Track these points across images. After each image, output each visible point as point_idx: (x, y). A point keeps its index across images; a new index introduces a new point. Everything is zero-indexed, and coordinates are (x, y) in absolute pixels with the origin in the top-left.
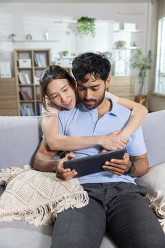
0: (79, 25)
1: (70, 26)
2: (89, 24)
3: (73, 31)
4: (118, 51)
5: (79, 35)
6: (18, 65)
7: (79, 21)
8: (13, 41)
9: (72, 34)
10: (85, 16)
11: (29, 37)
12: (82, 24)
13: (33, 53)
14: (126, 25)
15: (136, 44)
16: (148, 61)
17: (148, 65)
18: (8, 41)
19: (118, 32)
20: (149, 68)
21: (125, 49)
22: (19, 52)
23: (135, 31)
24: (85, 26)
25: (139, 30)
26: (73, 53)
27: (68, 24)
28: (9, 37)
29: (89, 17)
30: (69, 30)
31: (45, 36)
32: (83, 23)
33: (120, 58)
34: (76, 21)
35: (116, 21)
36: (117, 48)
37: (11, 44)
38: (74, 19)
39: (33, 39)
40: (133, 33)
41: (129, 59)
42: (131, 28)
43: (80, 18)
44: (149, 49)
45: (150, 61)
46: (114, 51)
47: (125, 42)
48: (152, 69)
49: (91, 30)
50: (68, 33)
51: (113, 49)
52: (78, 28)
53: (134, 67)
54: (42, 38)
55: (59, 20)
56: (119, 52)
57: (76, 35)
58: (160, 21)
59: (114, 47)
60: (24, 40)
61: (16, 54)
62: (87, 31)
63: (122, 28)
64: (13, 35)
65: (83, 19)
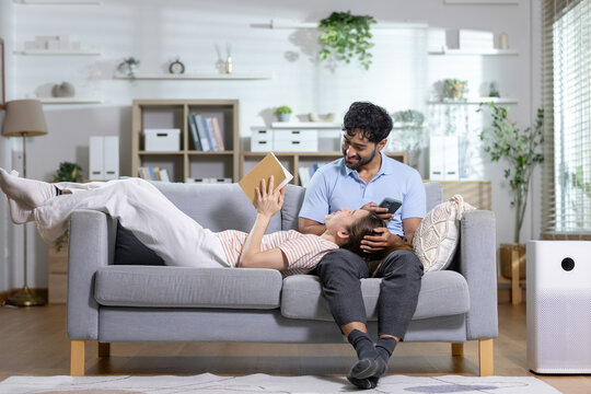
0: (324, 36)
1: (298, 37)
2: (354, 31)
3: (308, 51)
4: (443, 107)
5: (325, 62)
6: (142, 147)
7: (324, 23)
8: (132, 78)
9: (304, 59)
10: (342, 9)
11: (177, 68)
12: (332, 32)
13: (186, 109)
14: (465, 35)
15: (498, 89)
16: (537, 139)
17: (538, 150)
18: (115, 78)
19: (443, 53)
20: (540, 159)
21: (466, 102)
22: (145, 108)
23: (495, 52)
24: (342, 36)
25: (504, 51)
27: (293, 31)
28: (120, 67)
29: (355, 13)
30: (296, 49)
31: (223, 66)
32: (337, 30)
33: (450, 129)
34: (315, 25)
35: (434, 23)
36: (441, 101)
37: (122, 85)
38: (310, 20)
39: (189, 71)
40: (485, 56)
41: (479, 133)
42: (479, 44)
43: (326, 15)
44: (537, 105)
46: (431, 107)
47: (464, 84)
48: (546, 164)
49: (361, 50)
50: (292, 57)
51: (428, 103)
52: (321, 41)
53: (496, 158)
54: (214, 72)
55: (267, 21)
56: (447, 113)
57: (316, 61)
59: (433, 98)
60: (162, 75)
61: (137, 112)
62: (347, 51)
63: (454, 42)
64: (131, 62)
65: (337, 19)
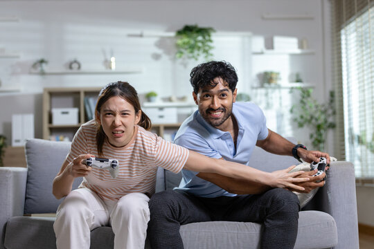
0: (180, 42)
1: (161, 43)
2: (200, 38)
3: (168, 52)
4: (262, 91)
5: (180, 61)
6: (50, 121)
7: (180, 33)
8: (43, 73)
9: (165, 58)
10: (191, 23)
11: (75, 66)
12: (185, 39)
13: (82, 96)
14: (278, 41)
15: (302, 77)
16: (330, 112)
17: (330, 120)
18: (30, 73)
19: (262, 53)
20: (332, 126)
21: (279, 87)
22: (53, 94)
23: (298, 51)
24: (192, 42)
25: (305, 51)
26: (167, 95)
27: (156, 40)
28: (34, 66)
29: (201, 25)
30: (159, 51)
31: (107, 63)
32: (189, 37)
33: (268, 106)
34: (172, 34)
35: (256, 32)
36: (262, 86)
37: (36, 79)
38: (169, 30)
39: (84, 67)
40: (293, 55)
41: (289, 108)
42: (288, 46)
43: (181, 27)
44: (329, 88)
45: (334, 113)
46: (254, 91)
47: (278, 74)
48: (338, 129)
49: (206, 51)
50: (156, 57)
51: (253, 88)
52: (178, 46)
53: (301, 125)
54: (101, 68)
55: (138, 32)
56: (266, 95)
57: (174, 60)
58: (343, 32)
59: (256, 84)
60: (63, 70)
61: (47, 97)
62: (196, 52)
63: (270, 45)
64: (42, 61)
65: (188, 30)
